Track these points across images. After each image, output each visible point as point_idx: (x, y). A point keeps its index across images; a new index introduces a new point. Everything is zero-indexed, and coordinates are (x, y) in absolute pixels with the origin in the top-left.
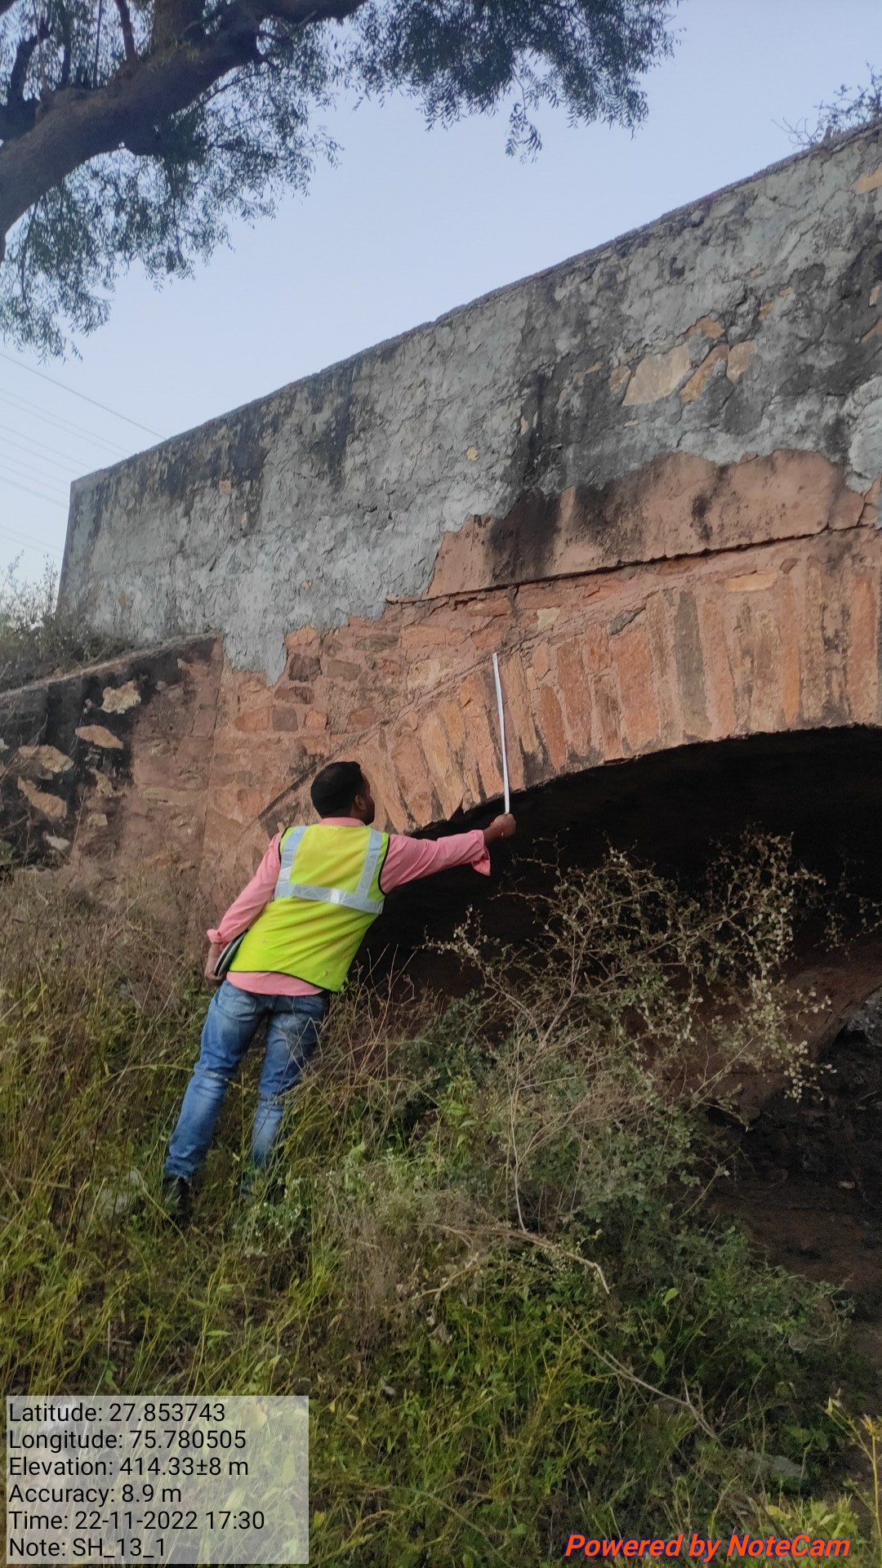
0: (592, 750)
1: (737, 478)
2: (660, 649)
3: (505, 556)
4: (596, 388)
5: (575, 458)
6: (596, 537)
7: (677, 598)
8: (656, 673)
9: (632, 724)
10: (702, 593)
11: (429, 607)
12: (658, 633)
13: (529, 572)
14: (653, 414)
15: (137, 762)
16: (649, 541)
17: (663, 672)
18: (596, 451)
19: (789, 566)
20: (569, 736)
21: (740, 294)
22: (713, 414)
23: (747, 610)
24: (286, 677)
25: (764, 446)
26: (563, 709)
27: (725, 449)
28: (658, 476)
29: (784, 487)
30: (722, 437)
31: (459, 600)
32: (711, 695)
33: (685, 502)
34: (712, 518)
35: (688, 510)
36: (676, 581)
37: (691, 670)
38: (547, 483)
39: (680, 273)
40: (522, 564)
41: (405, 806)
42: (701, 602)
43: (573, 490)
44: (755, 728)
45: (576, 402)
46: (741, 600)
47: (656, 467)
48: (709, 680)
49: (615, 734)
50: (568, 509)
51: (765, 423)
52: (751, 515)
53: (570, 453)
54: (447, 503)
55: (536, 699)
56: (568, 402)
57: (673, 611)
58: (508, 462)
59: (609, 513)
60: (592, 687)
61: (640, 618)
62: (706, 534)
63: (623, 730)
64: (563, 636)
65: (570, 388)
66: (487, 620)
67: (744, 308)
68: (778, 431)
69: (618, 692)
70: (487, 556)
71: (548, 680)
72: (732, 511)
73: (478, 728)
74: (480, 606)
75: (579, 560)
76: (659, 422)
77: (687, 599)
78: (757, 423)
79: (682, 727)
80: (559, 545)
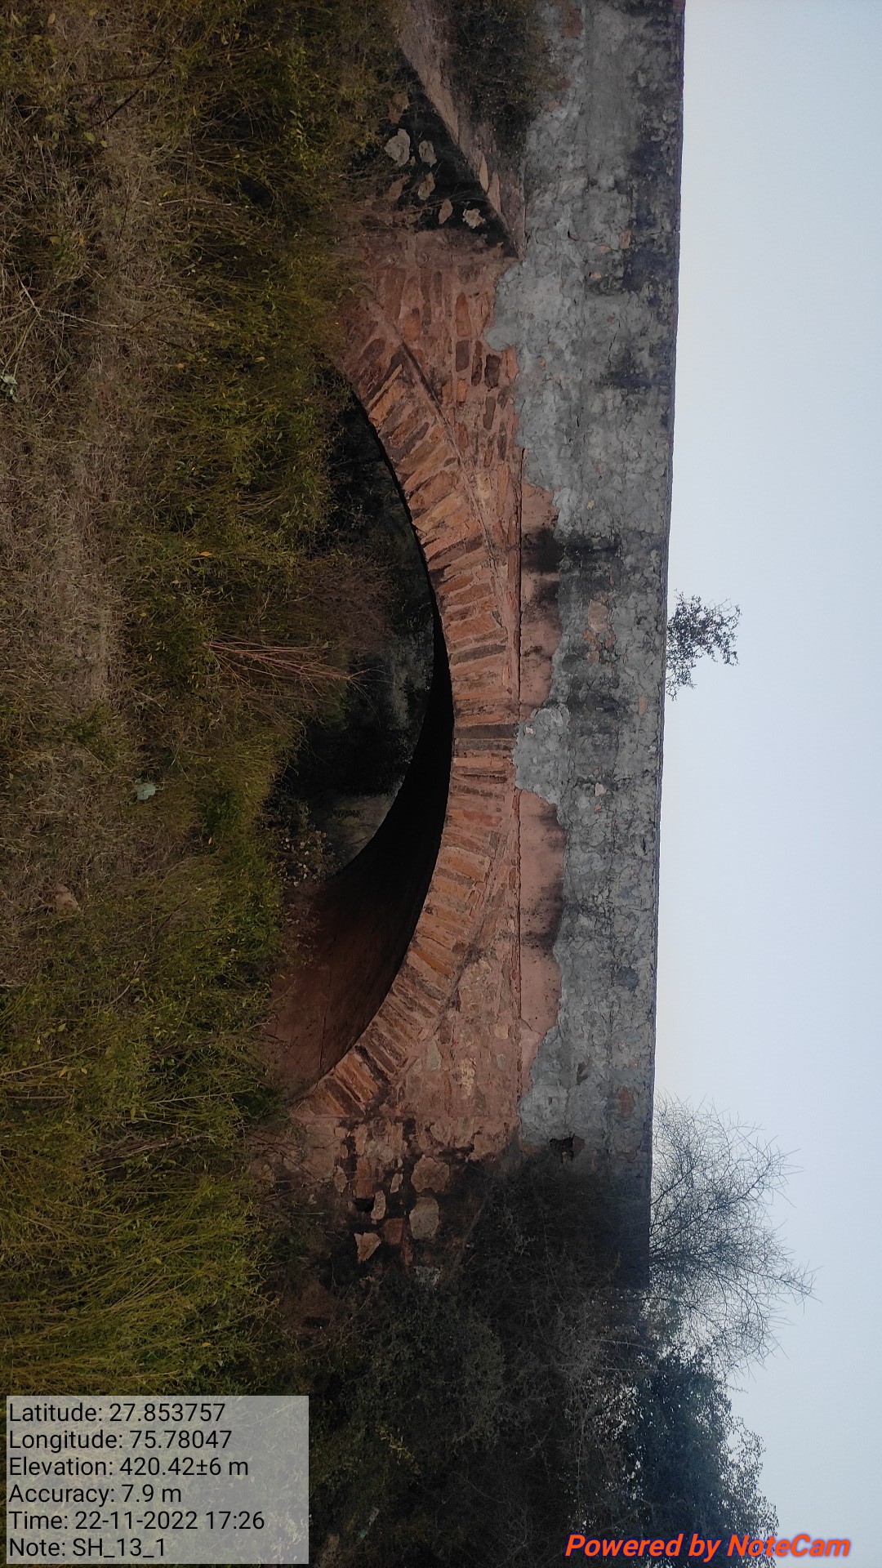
0: (446, 607)
1: (546, 665)
2: (484, 638)
3: (534, 541)
4: (602, 584)
5: (573, 577)
6: (535, 596)
7: (503, 644)
8: (475, 636)
9: (456, 627)
10: (504, 655)
11: (517, 485)
12: (491, 636)
13: (525, 560)
14: (582, 618)
15: (431, 233)
16: (528, 627)
17: (477, 640)
18: (574, 589)
19: (509, 691)
20: (452, 594)
21: (619, 654)
22: (574, 649)
23: (494, 675)
24: (489, 352)
25: (555, 676)
26: (463, 589)
27: (558, 657)
28: (554, 627)
29: (538, 685)
30: (563, 655)
31: (518, 510)
32: (465, 665)
33: (542, 642)
34: (533, 656)
35: (538, 644)
36: (510, 644)
37: (475, 654)
38: (566, 562)
39: (638, 623)
40: (529, 553)
41: (417, 490)
42: (500, 655)
43: (558, 580)
44: (453, 684)
45: (599, 573)
46: (499, 672)
47: (558, 625)
48: (471, 662)
49: (452, 620)
50: (551, 578)
51: (564, 673)
52: (531, 673)
53: (576, 573)
54: (568, 490)
55: (467, 573)
56: (600, 568)
57: (499, 643)
58: (580, 533)
59: (544, 603)
60: (471, 604)
61: (498, 626)
62: (527, 654)
63: (453, 623)
64: (494, 585)
65: (606, 568)
66: (506, 531)
67: (613, 655)
68: (560, 679)
69: (469, 619)
70: (537, 528)
71: (476, 579)
72: (534, 665)
73: (456, 536)
74: (514, 522)
75: (526, 590)
76: (578, 621)
77: (502, 649)
78: (564, 670)
79: (455, 652)
80: (535, 576)
